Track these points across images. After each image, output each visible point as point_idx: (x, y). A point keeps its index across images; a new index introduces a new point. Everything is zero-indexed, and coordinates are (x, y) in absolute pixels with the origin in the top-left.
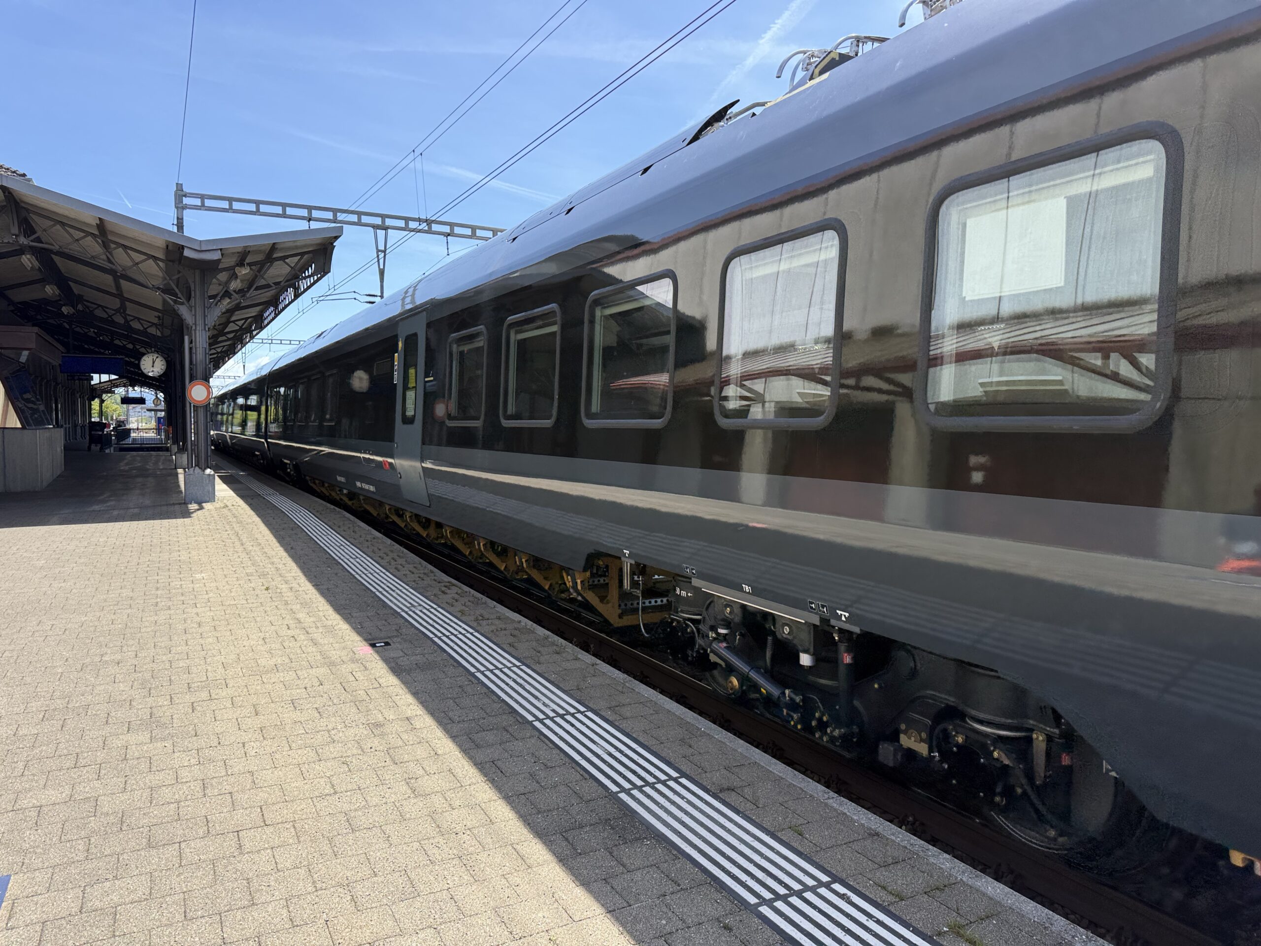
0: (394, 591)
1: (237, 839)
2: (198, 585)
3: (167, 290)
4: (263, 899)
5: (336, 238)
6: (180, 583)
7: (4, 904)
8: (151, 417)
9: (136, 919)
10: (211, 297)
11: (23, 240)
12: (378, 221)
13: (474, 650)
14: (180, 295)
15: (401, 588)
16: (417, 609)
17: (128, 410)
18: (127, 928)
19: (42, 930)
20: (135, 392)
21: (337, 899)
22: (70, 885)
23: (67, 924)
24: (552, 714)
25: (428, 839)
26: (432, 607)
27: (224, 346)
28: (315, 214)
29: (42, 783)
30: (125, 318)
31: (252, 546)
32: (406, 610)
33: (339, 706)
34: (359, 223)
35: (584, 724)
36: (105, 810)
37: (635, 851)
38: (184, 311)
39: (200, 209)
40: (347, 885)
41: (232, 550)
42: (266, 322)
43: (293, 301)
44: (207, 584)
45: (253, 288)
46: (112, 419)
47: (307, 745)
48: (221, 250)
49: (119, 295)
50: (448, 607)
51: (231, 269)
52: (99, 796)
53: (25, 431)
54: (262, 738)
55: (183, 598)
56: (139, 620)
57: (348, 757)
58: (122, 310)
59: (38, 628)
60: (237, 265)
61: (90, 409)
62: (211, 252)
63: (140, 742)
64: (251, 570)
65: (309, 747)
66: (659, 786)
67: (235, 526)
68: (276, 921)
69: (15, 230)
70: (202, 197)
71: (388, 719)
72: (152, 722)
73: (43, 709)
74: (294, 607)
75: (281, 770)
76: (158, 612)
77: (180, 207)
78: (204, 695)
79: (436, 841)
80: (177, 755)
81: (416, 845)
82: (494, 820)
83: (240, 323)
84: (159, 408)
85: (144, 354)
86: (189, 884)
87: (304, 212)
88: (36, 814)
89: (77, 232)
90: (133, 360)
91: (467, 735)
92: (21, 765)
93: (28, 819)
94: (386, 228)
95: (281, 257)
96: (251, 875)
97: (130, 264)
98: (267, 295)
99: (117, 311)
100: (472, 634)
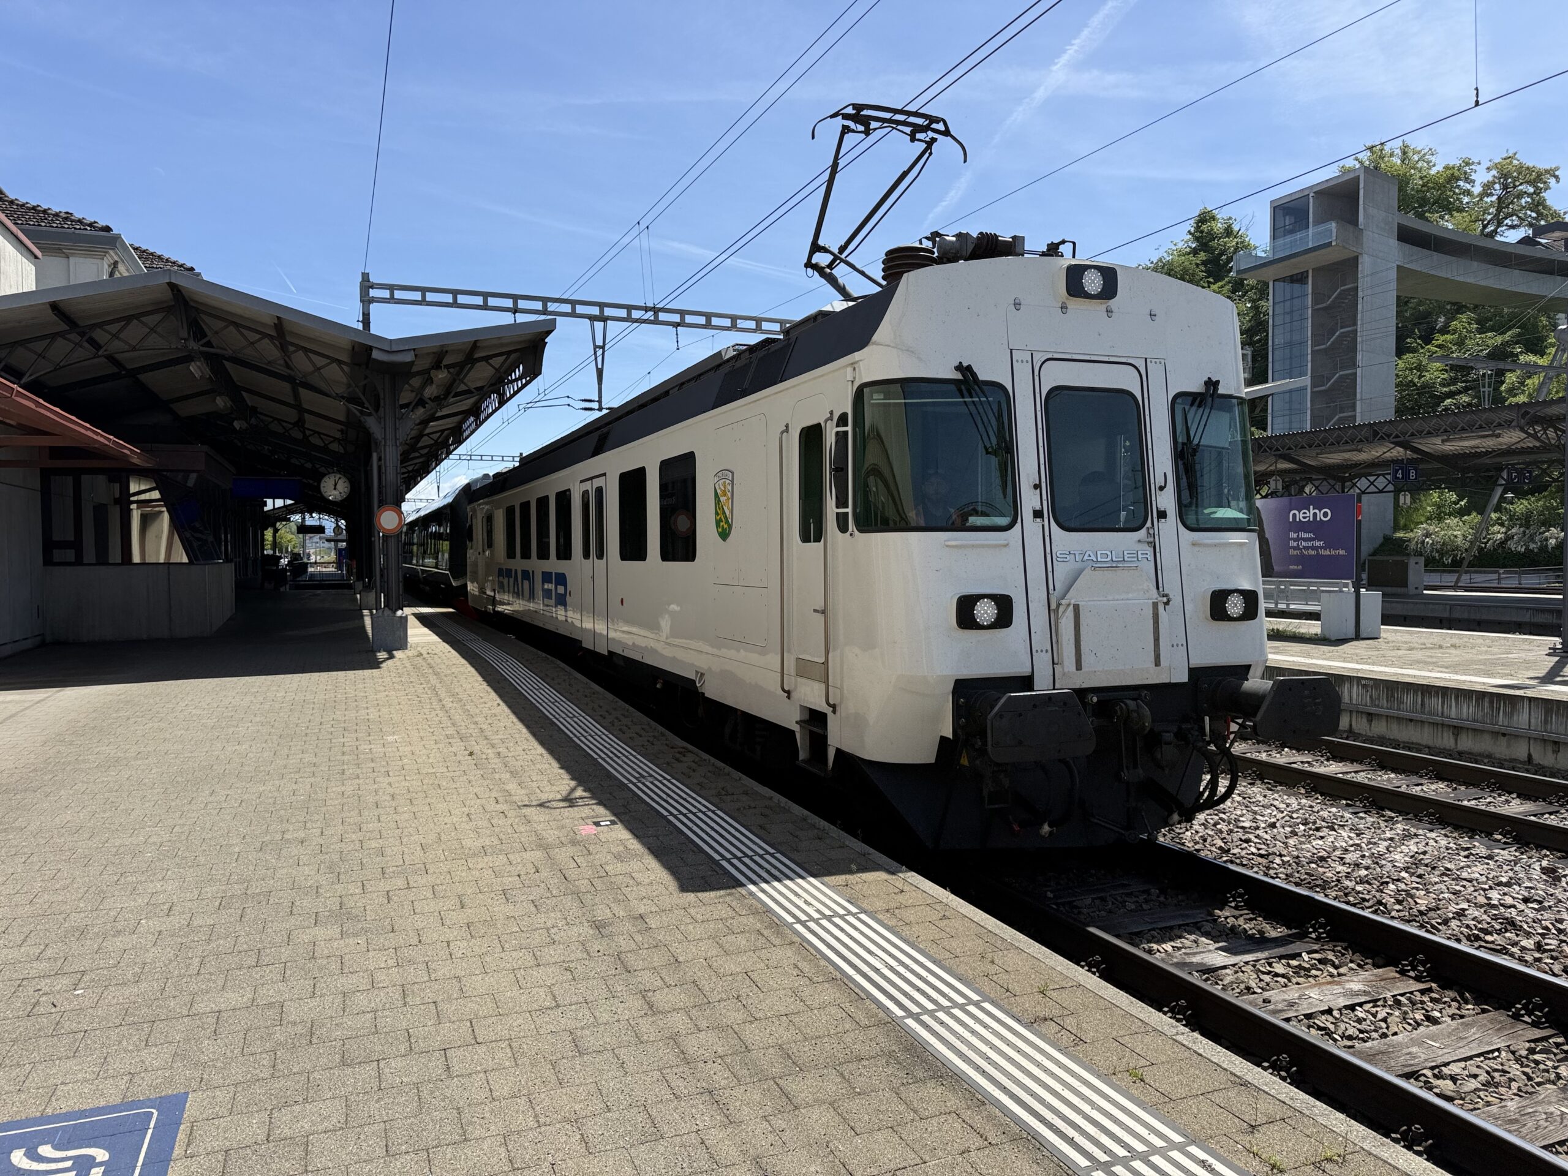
0: (619, 758)
1: (444, 1059)
2: (390, 750)
3: (352, 399)
4: (477, 1134)
5: (549, 333)
6: (369, 747)
7: (182, 1127)
8: (330, 548)
9: (331, 1151)
10: (403, 406)
11: (193, 345)
12: (595, 311)
13: (717, 832)
14: (367, 405)
15: (627, 754)
16: (647, 780)
17: (304, 540)
18: (321, 1162)
19: (225, 1160)
20: (312, 520)
21: (564, 1138)
22: (255, 1108)
23: (253, 1154)
24: (816, 916)
25: (672, 1067)
26: (665, 778)
27: (416, 464)
28: (522, 304)
29: (220, 982)
30: (304, 433)
31: (452, 702)
32: (635, 781)
33: (559, 899)
34: (573, 314)
35: (856, 929)
36: (292, 1018)
37: (928, 1093)
38: (372, 424)
39: (389, 303)
40: (575, 1121)
41: (428, 707)
42: (465, 435)
43: (497, 409)
44: (400, 749)
45: (452, 395)
46: (287, 551)
47: (522, 947)
48: (414, 350)
49: (298, 407)
50: (684, 778)
51: (427, 372)
52: (284, 1001)
53: (193, 567)
54: (469, 936)
55: (373, 765)
56: (324, 790)
57: (572, 962)
58: (300, 423)
59: (211, 799)
60: (433, 368)
61: (263, 540)
62: (405, 353)
63: (329, 937)
64: (451, 731)
65: (525, 948)
66: (956, 1012)
67: (431, 679)
68: (494, 1160)
69: (184, 333)
70: (392, 288)
71: (617, 915)
72: (343, 915)
73: (219, 895)
74: (503, 776)
75: (493, 976)
76: (345, 782)
77: (366, 300)
78: (400, 882)
79: (681, 1070)
80: (371, 954)
81: (656, 1074)
82: (751, 1047)
83: (435, 436)
84: (340, 537)
85: (324, 475)
86: (390, 1112)
87: (509, 303)
88: (214, 1021)
89: (252, 334)
90: (311, 482)
91: (714, 938)
92: (196, 961)
93: (206, 1026)
94: (604, 319)
95: (483, 357)
96: (461, 1103)
97: (311, 369)
98: (467, 403)
99: (296, 424)
100: (713, 812)
